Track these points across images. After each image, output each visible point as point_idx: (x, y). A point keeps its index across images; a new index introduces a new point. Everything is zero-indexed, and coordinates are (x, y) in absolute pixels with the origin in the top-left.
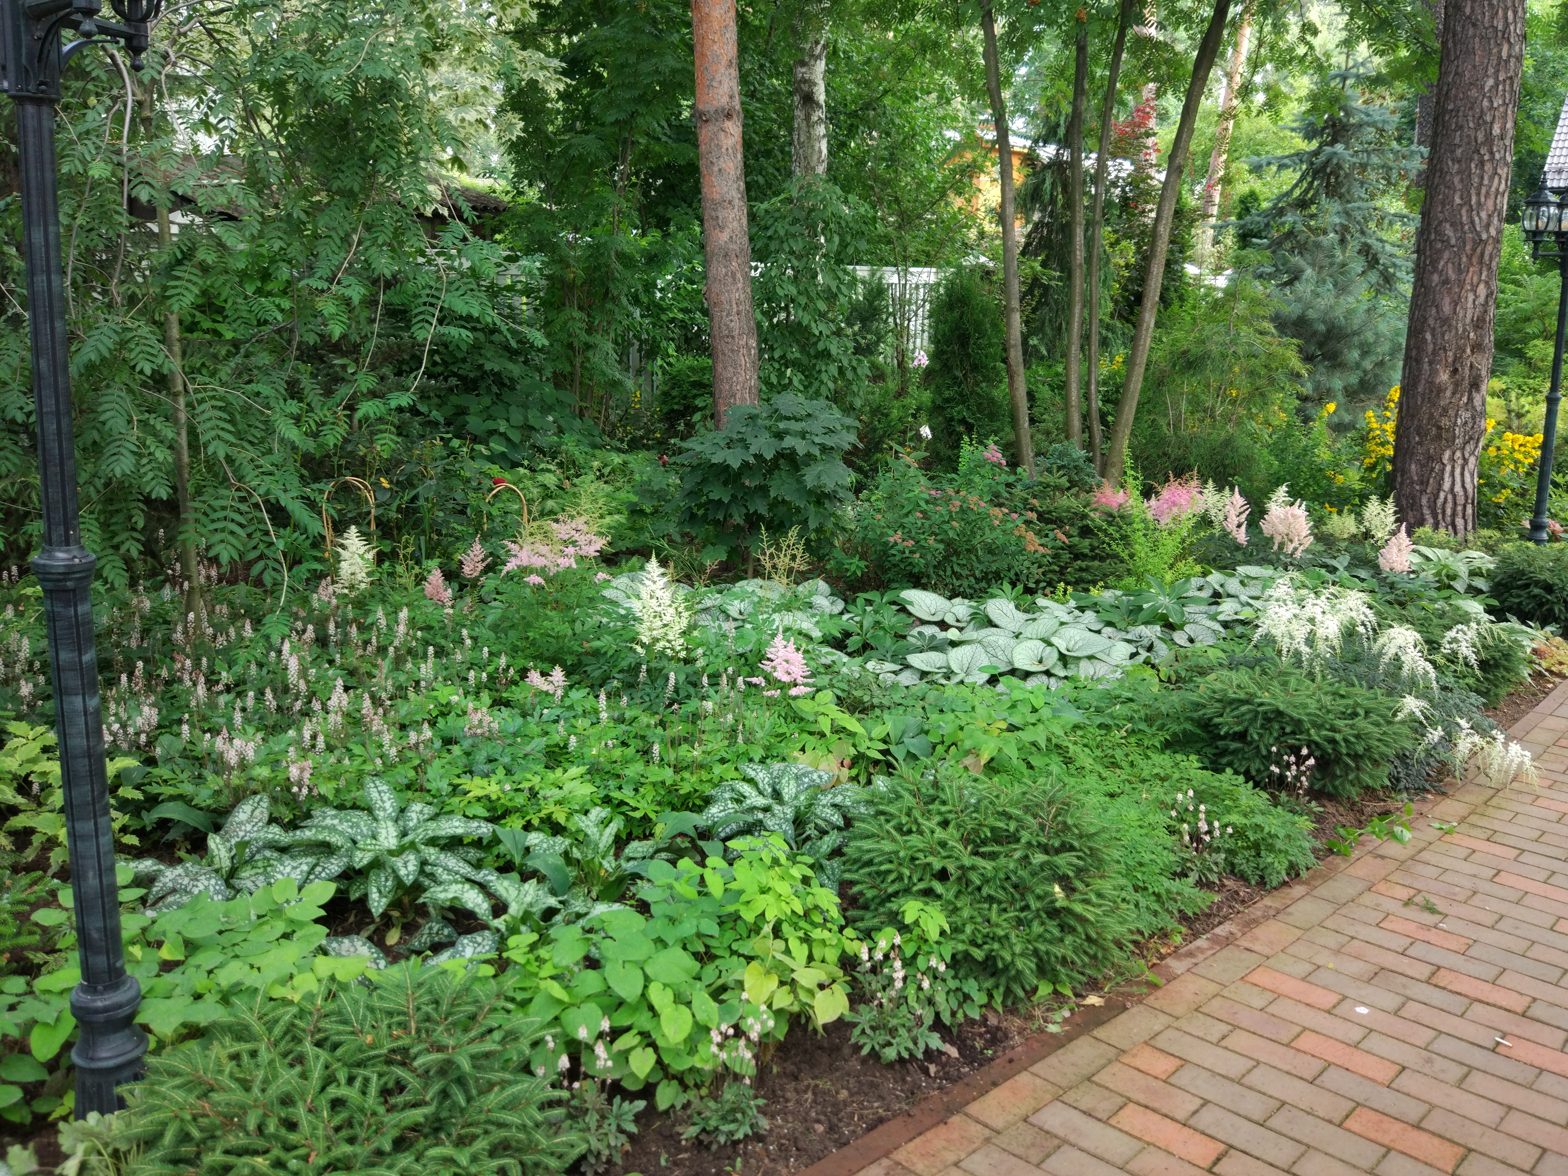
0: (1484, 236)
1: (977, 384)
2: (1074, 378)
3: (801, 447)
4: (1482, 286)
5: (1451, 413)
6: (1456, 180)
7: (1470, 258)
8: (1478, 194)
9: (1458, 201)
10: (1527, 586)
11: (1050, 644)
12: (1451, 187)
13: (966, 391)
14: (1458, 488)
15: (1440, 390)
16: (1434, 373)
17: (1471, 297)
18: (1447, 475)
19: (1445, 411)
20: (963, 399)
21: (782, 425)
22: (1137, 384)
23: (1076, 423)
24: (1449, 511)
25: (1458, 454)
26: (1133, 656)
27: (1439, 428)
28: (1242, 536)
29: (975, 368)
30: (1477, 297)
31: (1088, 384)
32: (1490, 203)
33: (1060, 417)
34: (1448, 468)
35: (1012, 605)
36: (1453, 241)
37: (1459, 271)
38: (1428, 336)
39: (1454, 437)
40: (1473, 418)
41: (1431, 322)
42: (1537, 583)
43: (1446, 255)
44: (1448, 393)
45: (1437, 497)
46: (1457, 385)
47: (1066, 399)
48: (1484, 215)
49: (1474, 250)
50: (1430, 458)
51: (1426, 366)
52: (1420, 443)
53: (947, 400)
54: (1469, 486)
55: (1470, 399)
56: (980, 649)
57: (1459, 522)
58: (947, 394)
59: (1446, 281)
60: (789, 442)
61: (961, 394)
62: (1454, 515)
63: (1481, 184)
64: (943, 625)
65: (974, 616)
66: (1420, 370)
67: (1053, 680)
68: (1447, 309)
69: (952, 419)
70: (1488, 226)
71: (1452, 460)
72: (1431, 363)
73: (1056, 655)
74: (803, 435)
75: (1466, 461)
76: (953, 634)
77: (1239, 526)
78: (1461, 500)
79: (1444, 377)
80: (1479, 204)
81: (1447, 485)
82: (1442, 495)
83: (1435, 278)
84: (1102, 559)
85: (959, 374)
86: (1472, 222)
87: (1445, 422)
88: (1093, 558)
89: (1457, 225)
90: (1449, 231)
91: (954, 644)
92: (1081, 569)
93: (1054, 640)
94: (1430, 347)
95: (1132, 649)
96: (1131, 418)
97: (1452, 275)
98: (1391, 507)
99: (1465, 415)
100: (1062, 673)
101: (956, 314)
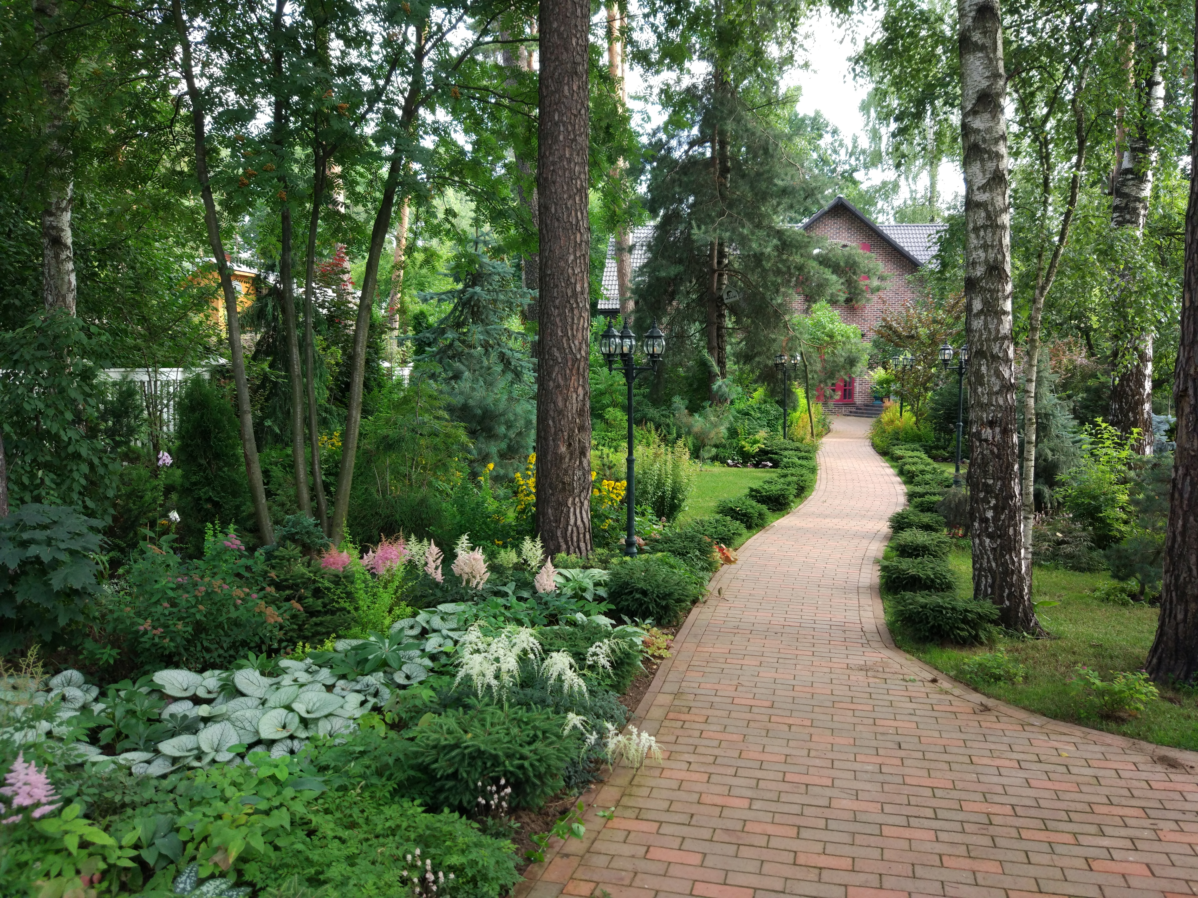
0: (579, 356)
1: (220, 469)
2: (301, 460)
3: (46, 555)
4: (580, 388)
5: (570, 472)
6: (558, 320)
7: (571, 370)
8: (572, 329)
9: (560, 334)
10: (631, 593)
11: (291, 710)
12: (555, 324)
13: (211, 475)
14: (579, 522)
15: (562, 458)
16: (557, 446)
17: (574, 396)
18: (571, 514)
19: (566, 471)
20: (208, 482)
21: (26, 536)
22: (351, 462)
23: (305, 495)
24: (575, 539)
25: (577, 500)
26: (363, 703)
27: (564, 483)
28: (439, 576)
29: (217, 456)
30: (578, 396)
31: (312, 464)
32: (580, 335)
33: (292, 492)
34: (572, 510)
35: (257, 673)
36: (560, 360)
37: (565, 379)
38: (551, 423)
39: (573, 489)
40: (584, 475)
41: (552, 413)
42: (637, 590)
43: (556, 369)
44: (567, 460)
45: (566, 530)
46: (571, 454)
47: (296, 478)
48: (577, 342)
49: (573, 365)
50: (560, 504)
51: (551, 443)
52: (552, 494)
53: (195, 484)
54: (586, 520)
55: (581, 462)
56: (228, 725)
57: (582, 545)
58: (194, 479)
59: (558, 386)
60: (33, 551)
61: (206, 478)
62: (578, 541)
63: (573, 323)
64: (197, 700)
65: (223, 688)
66: (547, 445)
67: (296, 742)
68: (560, 404)
69: (200, 499)
70: (580, 350)
71: (574, 504)
72: (554, 440)
73: (297, 720)
74: (49, 542)
75: (582, 503)
76: (204, 710)
77: (437, 568)
78: (582, 530)
79: (563, 449)
80: (573, 335)
81: (572, 522)
82: (570, 528)
83: (551, 384)
84: (333, 613)
85: (203, 462)
86: (570, 347)
87: (567, 479)
88: (326, 613)
89: (561, 349)
90: (556, 353)
91: (206, 720)
92: (316, 624)
93: (295, 706)
94: (553, 430)
95: (361, 697)
96: (349, 488)
97: (562, 382)
98: (539, 544)
99: (579, 473)
100: (303, 735)
101: (197, 415)
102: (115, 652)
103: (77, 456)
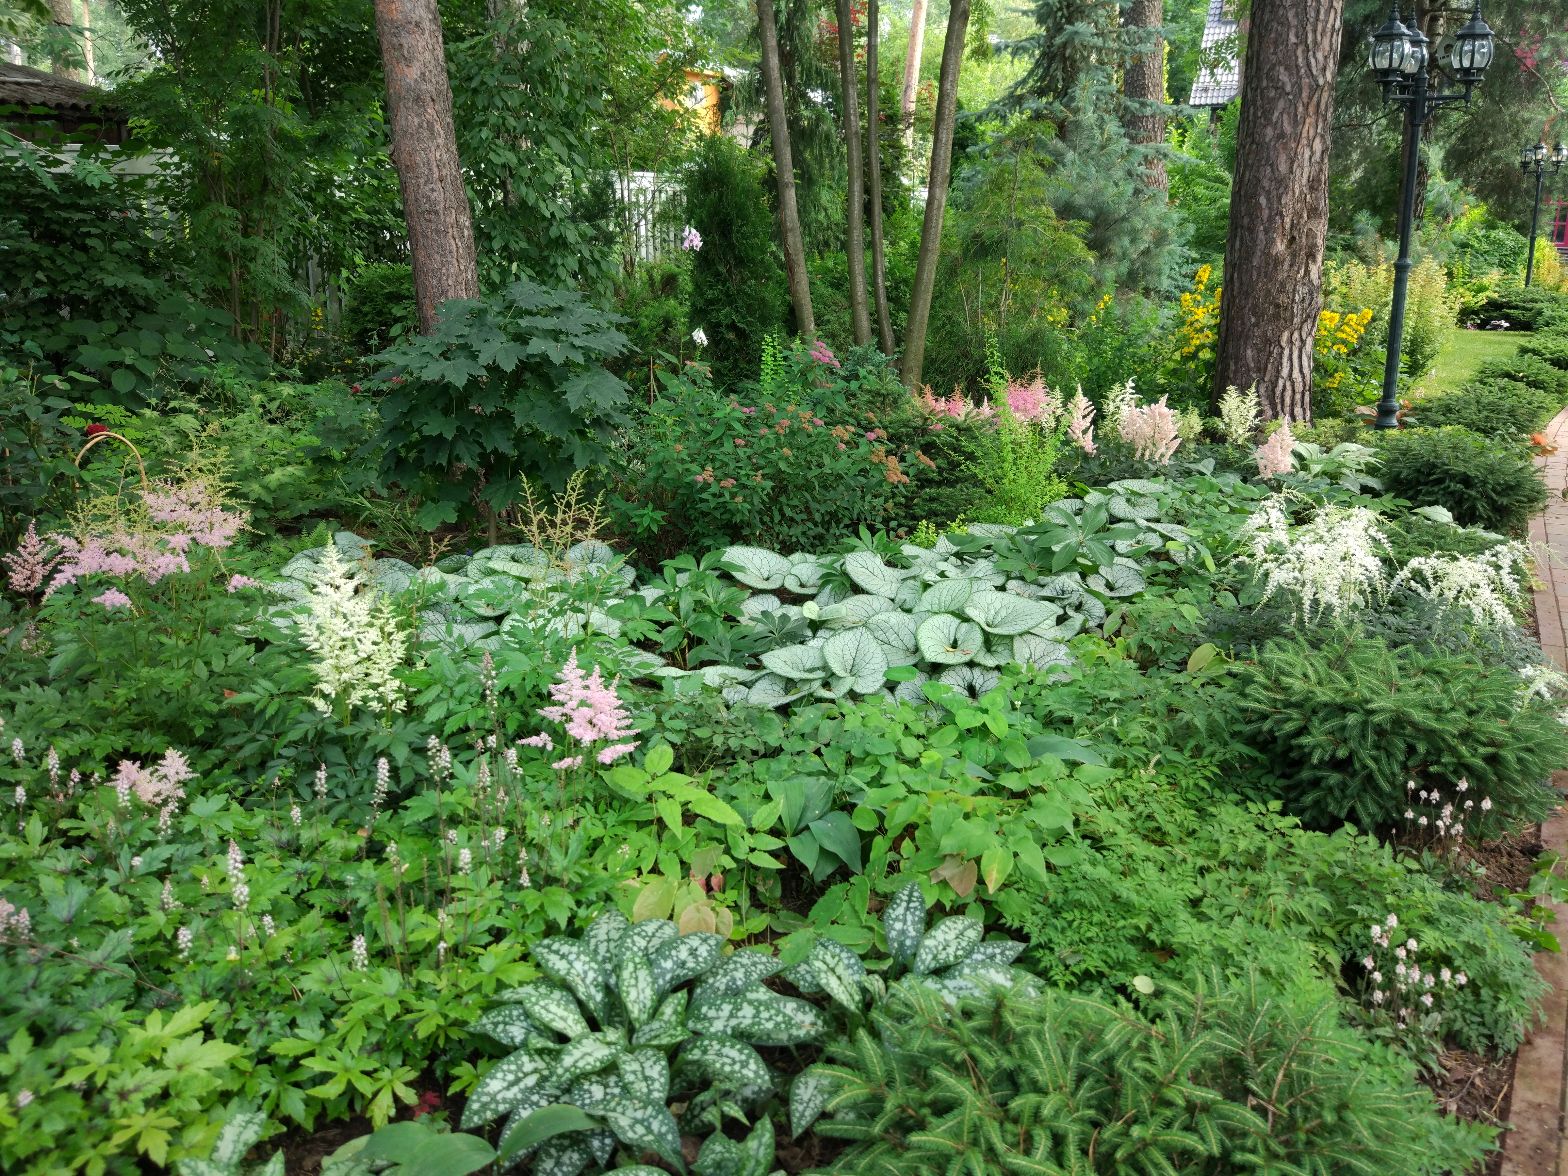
0: (1321, 82)
1: (744, 281)
2: (858, 269)
3: (555, 353)
4: (1318, 140)
5: (1289, 288)
6: (1291, 14)
7: (1306, 107)
8: (1315, 31)
9: (1293, 39)
11: (964, 618)
12: (1285, 23)
13: (733, 290)
14: (1296, 374)
15: (1277, 262)
16: (1271, 242)
17: (1307, 153)
18: (1285, 360)
19: (1283, 285)
20: (730, 299)
21: (524, 323)
22: (930, 275)
23: (865, 324)
24: (1288, 401)
25: (1296, 335)
26: (1063, 619)
27: (1278, 306)
28: (1088, 444)
29: (740, 262)
30: (1313, 153)
31: (874, 276)
32: (1326, 43)
33: (846, 317)
34: (1286, 352)
35: (879, 560)
36: (1288, 88)
37: (1295, 123)
38: (1263, 200)
39: (1292, 316)
40: (1311, 293)
41: (1266, 183)
43: (1281, 104)
44: (1286, 266)
45: (1274, 385)
46: (1294, 256)
47: (851, 297)
48: (1320, 56)
49: (1310, 98)
50: (1267, 342)
51: (1261, 236)
52: (1256, 325)
53: (710, 302)
54: (1306, 371)
55: (1307, 272)
56: (867, 634)
57: (1298, 411)
58: (710, 294)
59: (1282, 135)
60: (536, 346)
61: (727, 295)
62: (1293, 404)
63: (1317, 19)
64: (786, 596)
65: (826, 579)
66: (1254, 240)
67: (977, 672)
68: (1283, 168)
69: (719, 325)
70: (1324, 69)
71: (1291, 342)
72: (1266, 231)
73: (976, 635)
75: (1303, 342)
76: (810, 610)
77: (1084, 432)
78: (1299, 387)
79: (1280, 247)
80: (1315, 42)
81: (1285, 372)
82: (1281, 382)
83: (1269, 131)
85: (722, 269)
86: (1308, 65)
87: (1283, 299)
89: (1292, 69)
90: (1284, 77)
91: (816, 626)
92: (932, 499)
94: (1266, 213)
96: (927, 314)
97: (1288, 128)
98: (1252, 397)
99: (1302, 290)
100: (991, 662)
101: (714, 195)
102: (658, 515)
103: (561, 243)
